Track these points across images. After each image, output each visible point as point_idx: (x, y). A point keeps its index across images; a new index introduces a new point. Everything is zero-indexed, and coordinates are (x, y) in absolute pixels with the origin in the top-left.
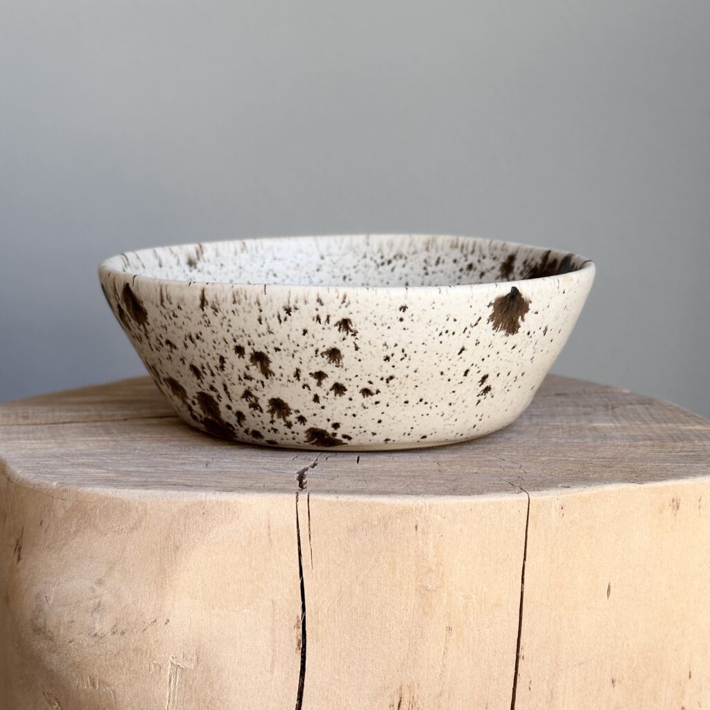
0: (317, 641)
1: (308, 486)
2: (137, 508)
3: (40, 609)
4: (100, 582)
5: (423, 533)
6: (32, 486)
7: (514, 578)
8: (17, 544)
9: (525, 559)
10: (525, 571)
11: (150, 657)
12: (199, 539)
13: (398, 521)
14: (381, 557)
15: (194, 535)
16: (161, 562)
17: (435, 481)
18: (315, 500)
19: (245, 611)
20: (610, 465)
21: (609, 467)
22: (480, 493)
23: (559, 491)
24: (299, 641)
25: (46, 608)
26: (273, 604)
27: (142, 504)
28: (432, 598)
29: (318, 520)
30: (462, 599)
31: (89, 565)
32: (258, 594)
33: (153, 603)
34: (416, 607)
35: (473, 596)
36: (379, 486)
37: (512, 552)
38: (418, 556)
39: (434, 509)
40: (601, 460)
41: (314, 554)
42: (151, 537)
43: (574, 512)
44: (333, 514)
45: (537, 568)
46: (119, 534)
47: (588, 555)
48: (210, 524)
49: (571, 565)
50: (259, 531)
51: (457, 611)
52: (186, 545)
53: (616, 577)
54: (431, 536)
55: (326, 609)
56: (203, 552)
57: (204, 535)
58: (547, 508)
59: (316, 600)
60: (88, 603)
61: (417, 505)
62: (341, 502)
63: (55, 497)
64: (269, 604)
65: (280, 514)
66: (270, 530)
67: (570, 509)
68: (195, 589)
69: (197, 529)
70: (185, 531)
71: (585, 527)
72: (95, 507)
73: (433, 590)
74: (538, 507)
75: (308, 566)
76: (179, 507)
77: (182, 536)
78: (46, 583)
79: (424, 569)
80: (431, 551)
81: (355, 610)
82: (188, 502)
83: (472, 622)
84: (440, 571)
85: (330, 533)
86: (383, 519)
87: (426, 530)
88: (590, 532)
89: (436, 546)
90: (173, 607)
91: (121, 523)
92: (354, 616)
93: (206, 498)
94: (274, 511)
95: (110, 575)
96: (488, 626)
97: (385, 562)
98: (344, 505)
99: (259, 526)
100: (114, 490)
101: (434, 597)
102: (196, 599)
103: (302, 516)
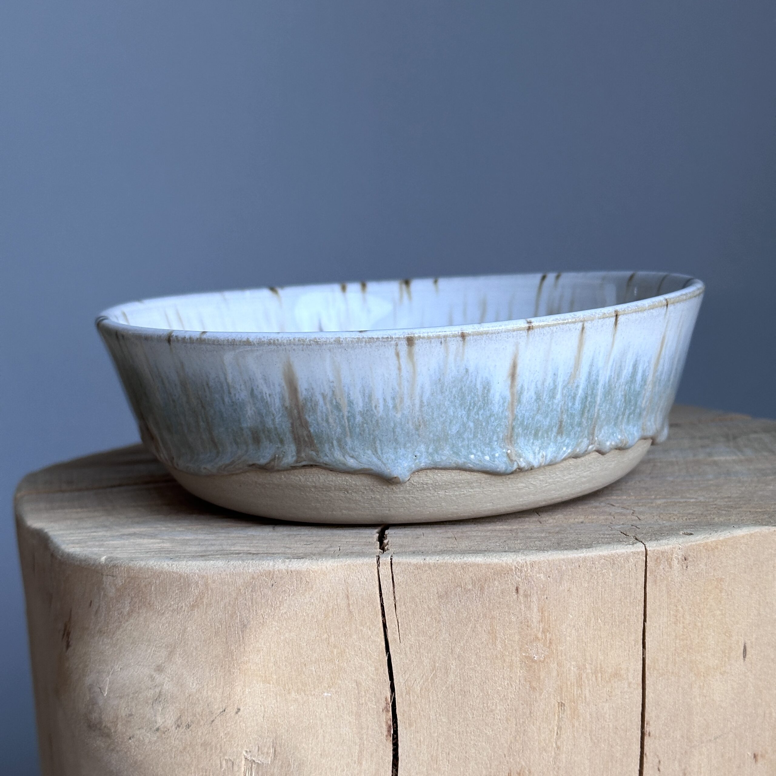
0: (410, 725)
1: (391, 549)
2: (197, 583)
3: (93, 702)
4: (159, 669)
5: (526, 596)
6: (78, 563)
7: (633, 643)
8: (65, 630)
9: (645, 621)
10: (646, 634)
11: (220, 752)
12: (269, 614)
13: (496, 583)
14: (478, 625)
15: (262, 611)
16: (227, 643)
17: (535, 535)
18: (399, 563)
19: (326, 694)
20: (737, 506)
21: (736, 508)
22: (589, 546)
23: (681, 540)
24: (390, 727)
25: (101, 703)
26: (357, 685)
27: (203, 578)
28: (539, 670)
29: (403, 586)
30: (575, 669)
31: (146, 651)
32: (339, 674)
33: (221, 691)
34: (522, 682)
35: (587, 666)
36: (472, 544)
37: (629, 612)
38: (521, 623)
39: (537, 567)
40: (726, 500)
41: (402, 625)
42: (215, 615)
43: (699, 563)
44: (421, 579)
45: (660, 629)
46: (178, 613)
47: (718, 612)
48: (281, 597)
49: (699, 624)
50: (337, 602)
51: (569, 683)
52: (255, 622)
53: (752, 635)
54: (534, 599)
55: (419, 688)
56: (274, 629)
57: (274, 610)
58: (667, 560)
59: (407, 678)
60: (147, 694)
61: (517, 563)
62: (429, 564)
63: (105, 574)
64: (353, 686)
65: (360, 582)
66: (349, 600)
67: (695, 560)
68: (267, 673)
69: (266, 603)
70: (253, 606)
71: (713, 580)
72: (150, 583)
73: (540, 661)
74: (657, 559)
75: (395, 640)
76: (244, 580)
77: (250, 612)
78: (99, 672)
79: (529, 637)
80: (535, 616)
81: (452, 687)
82: (255, 573)
83: (588, 695)
84: (548, 639)
85: (418, 600)
86: (479, 582)
87: (529, 592)
88: (720, 586)
89: (542, 610)
90: (243, 694)
91: (180, 601)
92: (451, 695)
93: (274, 567)
94: (352, 579)
95: (171, 661)
96: (607, 700)
97: (483, 631)
98: (433, 568)
99: (337, 597)
100: (170, 562)
101: (541, 669)
102: (269, 683)
103: (385, 582)
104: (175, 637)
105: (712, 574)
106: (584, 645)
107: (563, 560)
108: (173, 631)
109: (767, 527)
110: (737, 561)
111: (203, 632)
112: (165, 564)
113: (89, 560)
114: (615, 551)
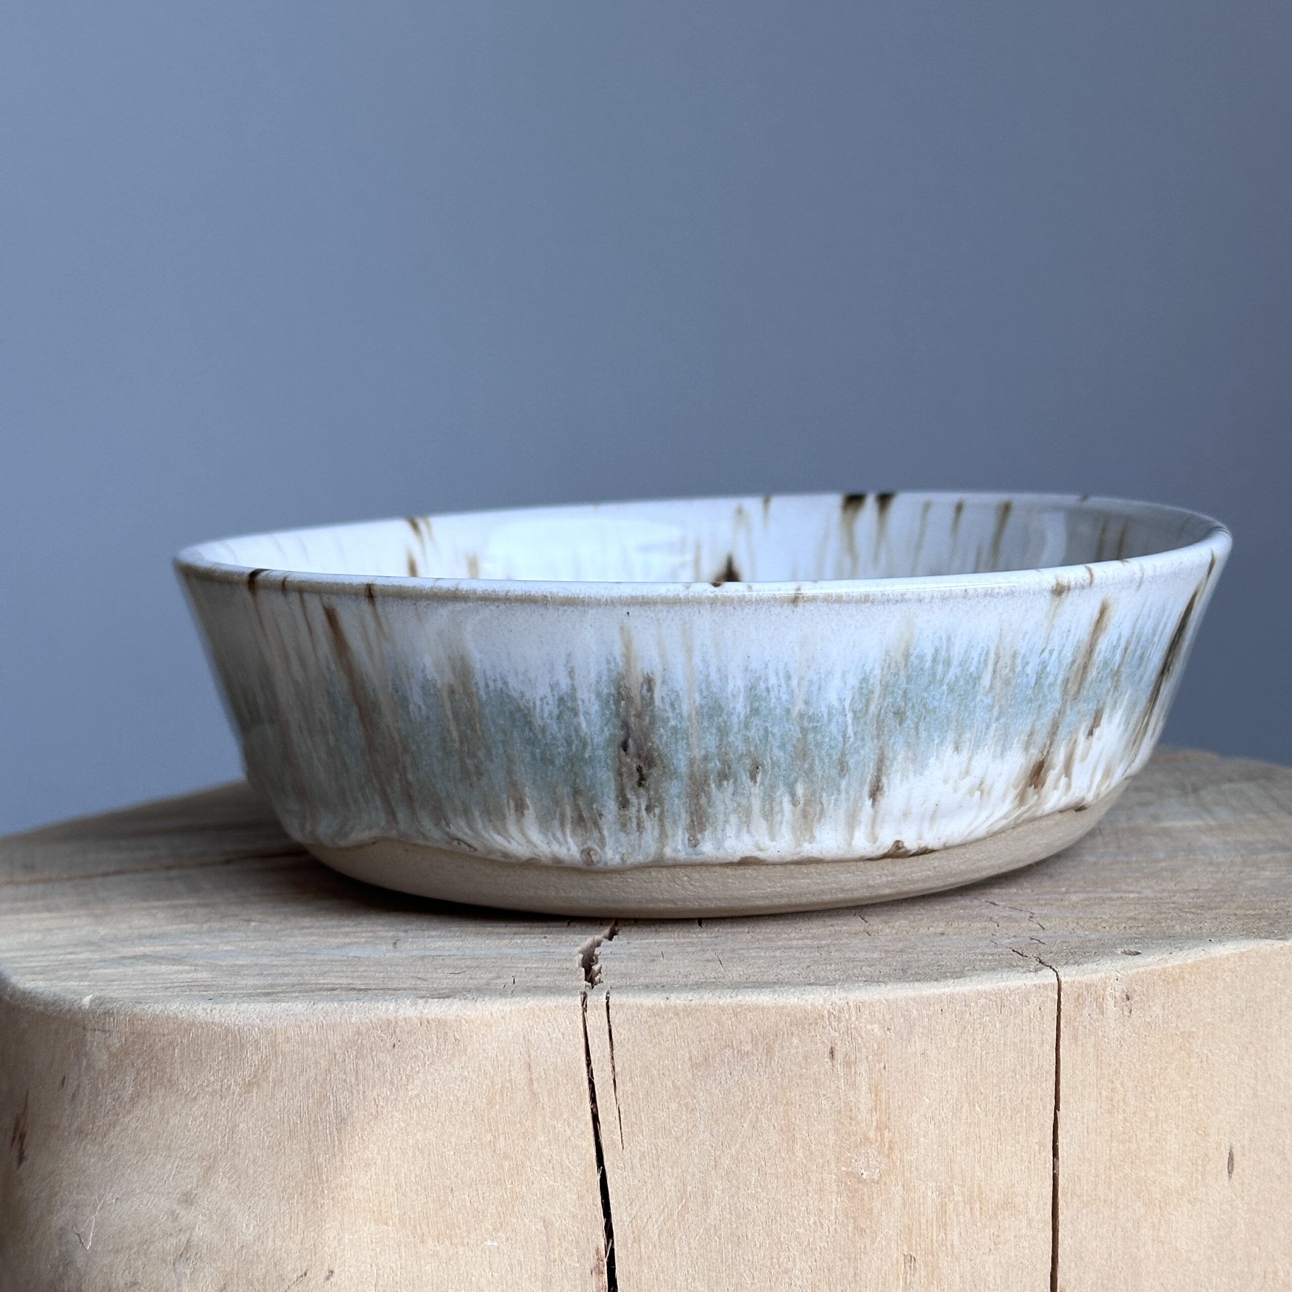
1: (606, 980)
2: (257, 1042)
3: (67, 1261)
4: (188, 1199)
5: (848, 1064)
6: (41, 1008)
7: (1037, 1148)
8: (16, 1129)
9: (1057, 1108)
10: (1060, 1132)
12: (386, 1099)
13: (795, 1041)
14: (761, 1117)
15: (375, 1093)
16: (311, 1151)
17: (862, 955)
18: (622, 1006)
19: (489, 1243)
20: (1213, 905)
21: (1211, 909)
22: (958, 975)
23: (1120, 964)
25: (80, 1261)
26: (545, 1227)
27: (267, 1033)
28: (871, 1198)
29: (629, 1047)
30: (934, 1195)
31: (164, 1165)
32: (513, 1207)
33: (298, 1238)
34: (841, 1218)
35: (956, 1189)
36: (750, 971)
37: (1030, 1093)
38: (840, 1112)
39: (867, 1013)
40: (1192, 895)
41: (626, 1118)
42: (289, 1101)
43: (1151, 1004)
44: (661, 1033)
45: (1083, 1123)
46: (222, 1098)
47: (1186, 1092)
48: (409, 1068)
49: (1152, 1114)
50: (510, 1075)
51: (923, 1221)
52: (362, 1113)
53: (1244, 1133)
54: (863, 1068)
55: (657, 1232)
56: (396, 1125)
57: (397, 1090)
58: (1096, 999)
59: (634, 1212)
60: (165, 1245)
61: (832, 1005)
62: (675, 1007)
63: (89, 1027)
64: (538, 1227)
65: (551, 1039)
66: (531, 1073)
67: (1144, 998)
68: (383, 1205)
69: (382, 1078)
70: (358, 1085)
71: (1177, 1035)
72: (171, 1044)
73: (873, 1181)
74: (1079, 997)
75: (613, 1143)
76: (342, 1035)
77: (353, 1094)
78: (77, 1207)
79: (853, 1138)
80: (864, 1099)
81: (715, 1229)
82: (361, 1023)
83: (956, 1243)
84: (886, 1141)
85: (655, 1072)
86: (764, 1039)
87: (853, 1057)
88: (1187, 1045)
89: (875, 1090)
90: (339, 1244)
91: (225, 1075)
92: (713, 1244)
93: (397, 1012)
94: (538, 1034)
95: (208, 1184)
96: (990, 1250)
97: (772, 1127)
98: (681, 1015)
99: (510, 1066)
100: (209, 1006)
101: (875, 1195)
102: (386, 1224)
103: (596, 1040)
104: (217, 1140)
105: (1174, 1025)
106: (950, 1152)
107: (914, 999)
108: (212, 1129)
109: (1268, 941)
110: (1218, 1001)
111: (268, 1132)
112: (200, 1008)
113: (62, 1003)
114: (1004, 983)
